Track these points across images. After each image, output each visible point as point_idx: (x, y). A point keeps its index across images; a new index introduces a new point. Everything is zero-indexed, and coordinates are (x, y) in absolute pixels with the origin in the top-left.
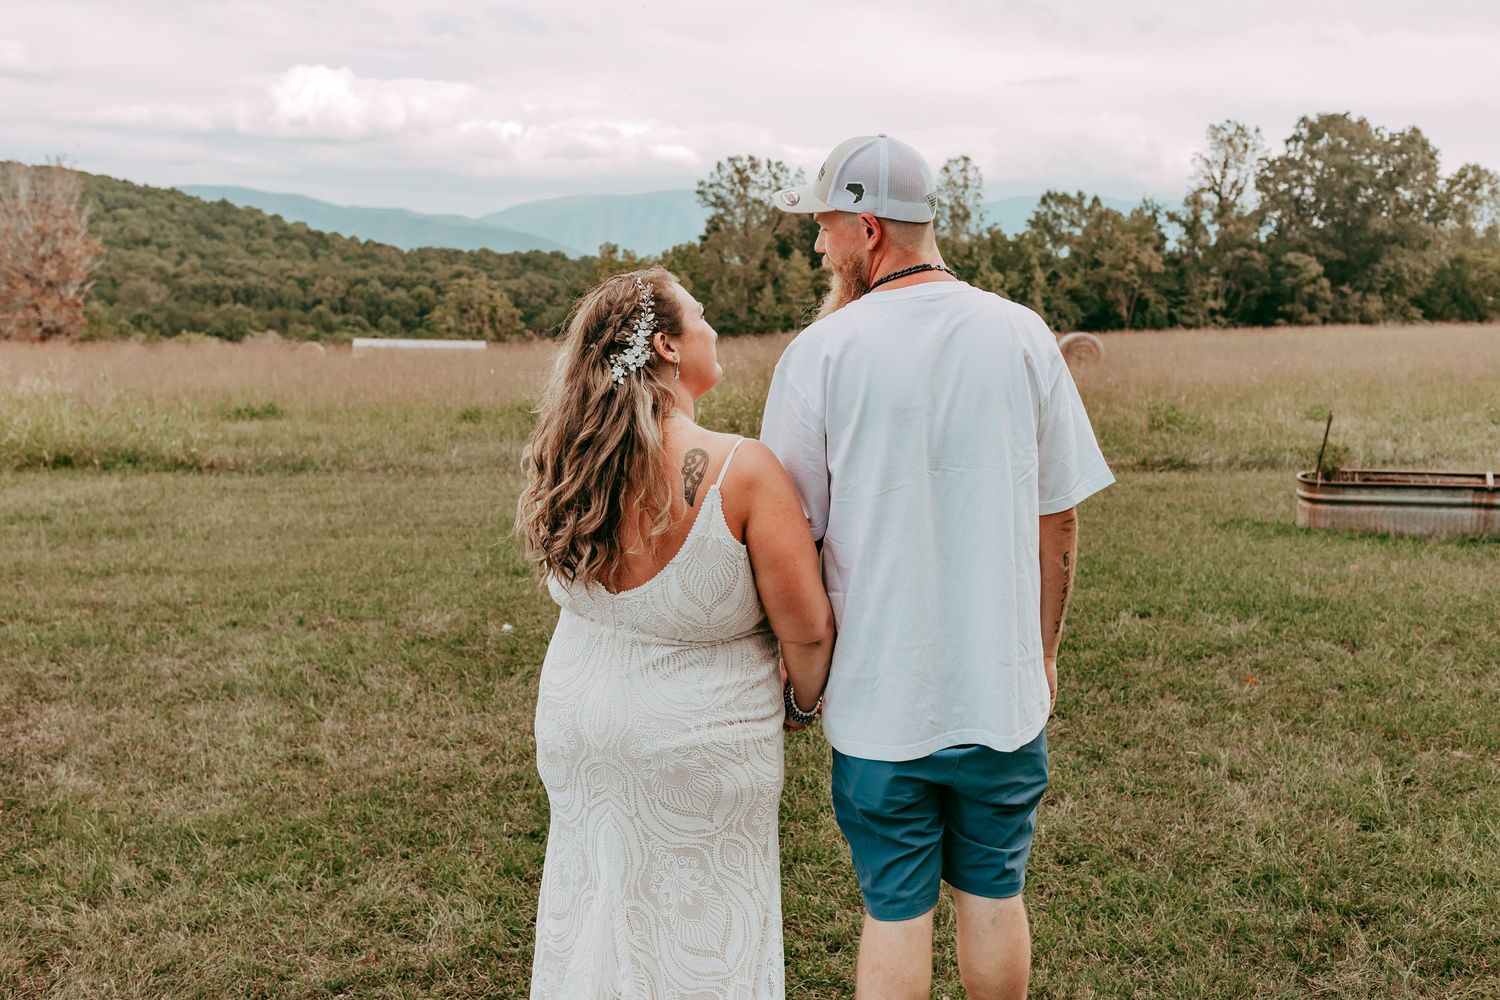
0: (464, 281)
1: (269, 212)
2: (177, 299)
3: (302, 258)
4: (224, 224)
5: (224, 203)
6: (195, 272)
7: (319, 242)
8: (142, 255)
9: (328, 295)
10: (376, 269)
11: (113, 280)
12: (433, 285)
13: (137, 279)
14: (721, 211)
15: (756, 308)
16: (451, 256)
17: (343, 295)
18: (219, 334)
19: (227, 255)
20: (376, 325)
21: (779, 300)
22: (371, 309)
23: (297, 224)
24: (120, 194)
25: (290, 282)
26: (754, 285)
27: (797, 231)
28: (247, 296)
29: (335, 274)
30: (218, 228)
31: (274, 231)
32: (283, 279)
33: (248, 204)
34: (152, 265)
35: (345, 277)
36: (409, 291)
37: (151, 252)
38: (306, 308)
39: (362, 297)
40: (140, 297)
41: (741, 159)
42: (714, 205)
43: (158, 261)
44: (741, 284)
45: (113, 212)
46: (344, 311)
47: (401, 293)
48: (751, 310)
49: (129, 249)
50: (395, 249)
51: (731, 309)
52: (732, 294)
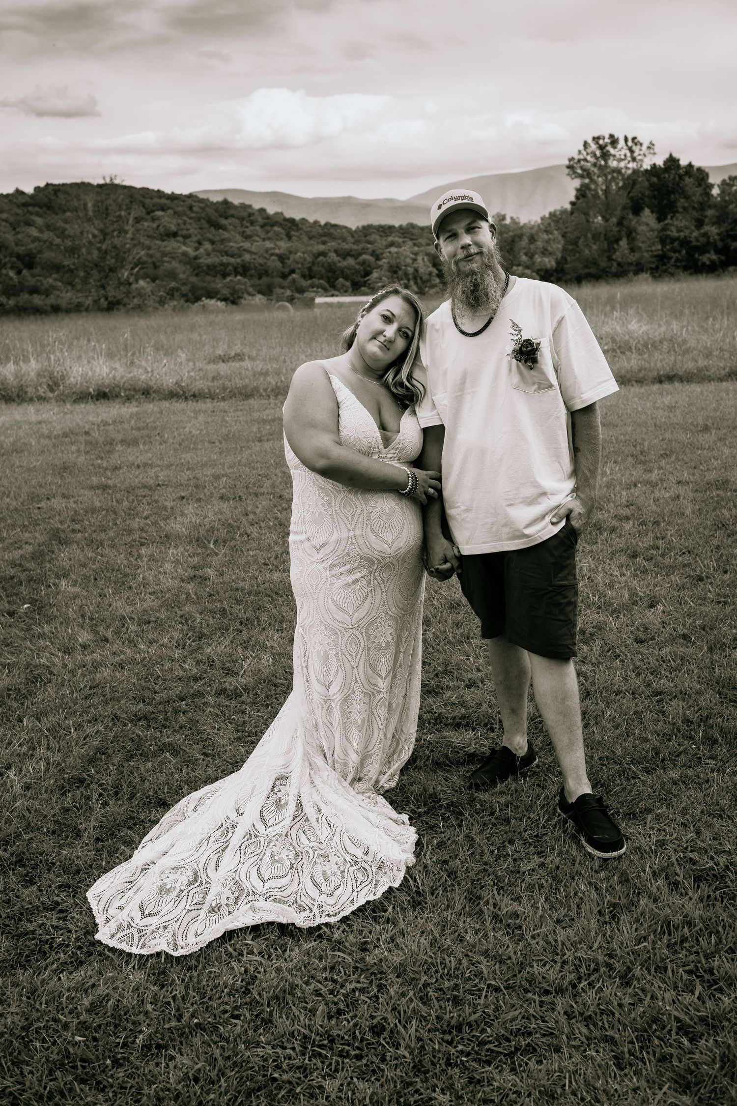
0: (394, 250)
1: (257, 206)
2: (197, 275)
3: (281, 239)
4: (226, 218)
5: (226, 202)
6: (208, 254)
7: (291, 226)
8: (172, 245)
9: (300, 266)
10: (333, 244)
11: (154, 263)
12: (373, 253)
13: (169, 262)
14: (587, 181)
15: (614, 257)
16: (386, 230)
17: (309, 265)
18: (225, 299)
19: (229, 240)
20: (333, 286)
21: (632, 250)
22: (329, 274)
23: (277, 214)
24: (156, 200)
25: (273, 258)
26: (613, 239)
27: (647, 193)
28: (244, 270)
29: (303, 250)
30: (223, 222)
31: (261, 221)
32: (267, 256)
33: (241, 201)
34: (180, 251)
35: (311, 252)
36: (356, 259)
37: (178, 242)
38: (284, 276)
39: (323, 266)
40: (172, 275)
41: (604, 138)
42: (582, 176)
43: (184, 248)
44: (602, 238)
45: (152, 214)
46: (311, 277)
47: (350, 261)
48: (610, 259)
49: (163, 241)
50: (346, 227)
51: (594, 259)
52: (594, 247)
